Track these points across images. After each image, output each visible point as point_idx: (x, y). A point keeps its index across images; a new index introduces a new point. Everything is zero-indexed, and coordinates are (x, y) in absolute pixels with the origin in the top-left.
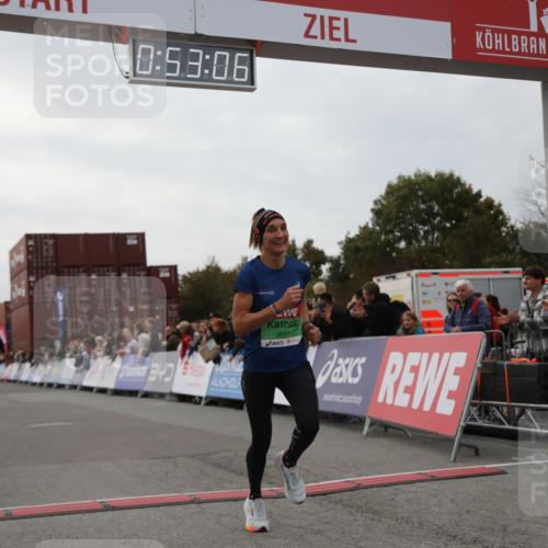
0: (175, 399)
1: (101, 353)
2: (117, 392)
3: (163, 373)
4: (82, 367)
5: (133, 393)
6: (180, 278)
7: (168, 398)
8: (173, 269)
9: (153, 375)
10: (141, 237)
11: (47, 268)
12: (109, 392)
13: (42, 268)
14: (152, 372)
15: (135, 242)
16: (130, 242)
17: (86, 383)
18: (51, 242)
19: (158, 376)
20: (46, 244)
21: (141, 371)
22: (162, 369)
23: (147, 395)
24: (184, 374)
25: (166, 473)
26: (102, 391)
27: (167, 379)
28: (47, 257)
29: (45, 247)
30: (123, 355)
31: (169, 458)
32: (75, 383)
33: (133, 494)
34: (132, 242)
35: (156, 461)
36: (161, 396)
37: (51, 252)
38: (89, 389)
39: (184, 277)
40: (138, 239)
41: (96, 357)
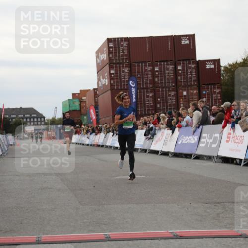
0: (220, 160)
1: (164, 126)
2: (176, 155)
3: (211, 141)
4: (150, 136)
5: (188, 156)
6: (222, 69)
7: (215, 159)
8: (217, 62)
9: (204, 143)
10: (192, 38)
11: (123, 63)
12: (170, 155)
13: (119, 63)
14: (202, 140)
15: (187, 42)
16: (183, 42)
17: (153, 148)
18: (125, 44)
19: (207, 143)
20: (122, 45)
21: (194, 139)
22: (210, 138)
23: (198, 157)
24: (227, 141)
25: (218, 215)
26: (165, 154)
27: (214, 146)
28: (122, 55)
29: (121, 48)
30: (180, 127)
31: (218, 203)
32: (145, 148)
33: (193, 228)
34: (185, 42)
35: (210, 205)
36: (210, 158)
37: (126, 52)
38: (156, 152)
39: (225, 68)
40: (189, 39)
41: (160, 129)
